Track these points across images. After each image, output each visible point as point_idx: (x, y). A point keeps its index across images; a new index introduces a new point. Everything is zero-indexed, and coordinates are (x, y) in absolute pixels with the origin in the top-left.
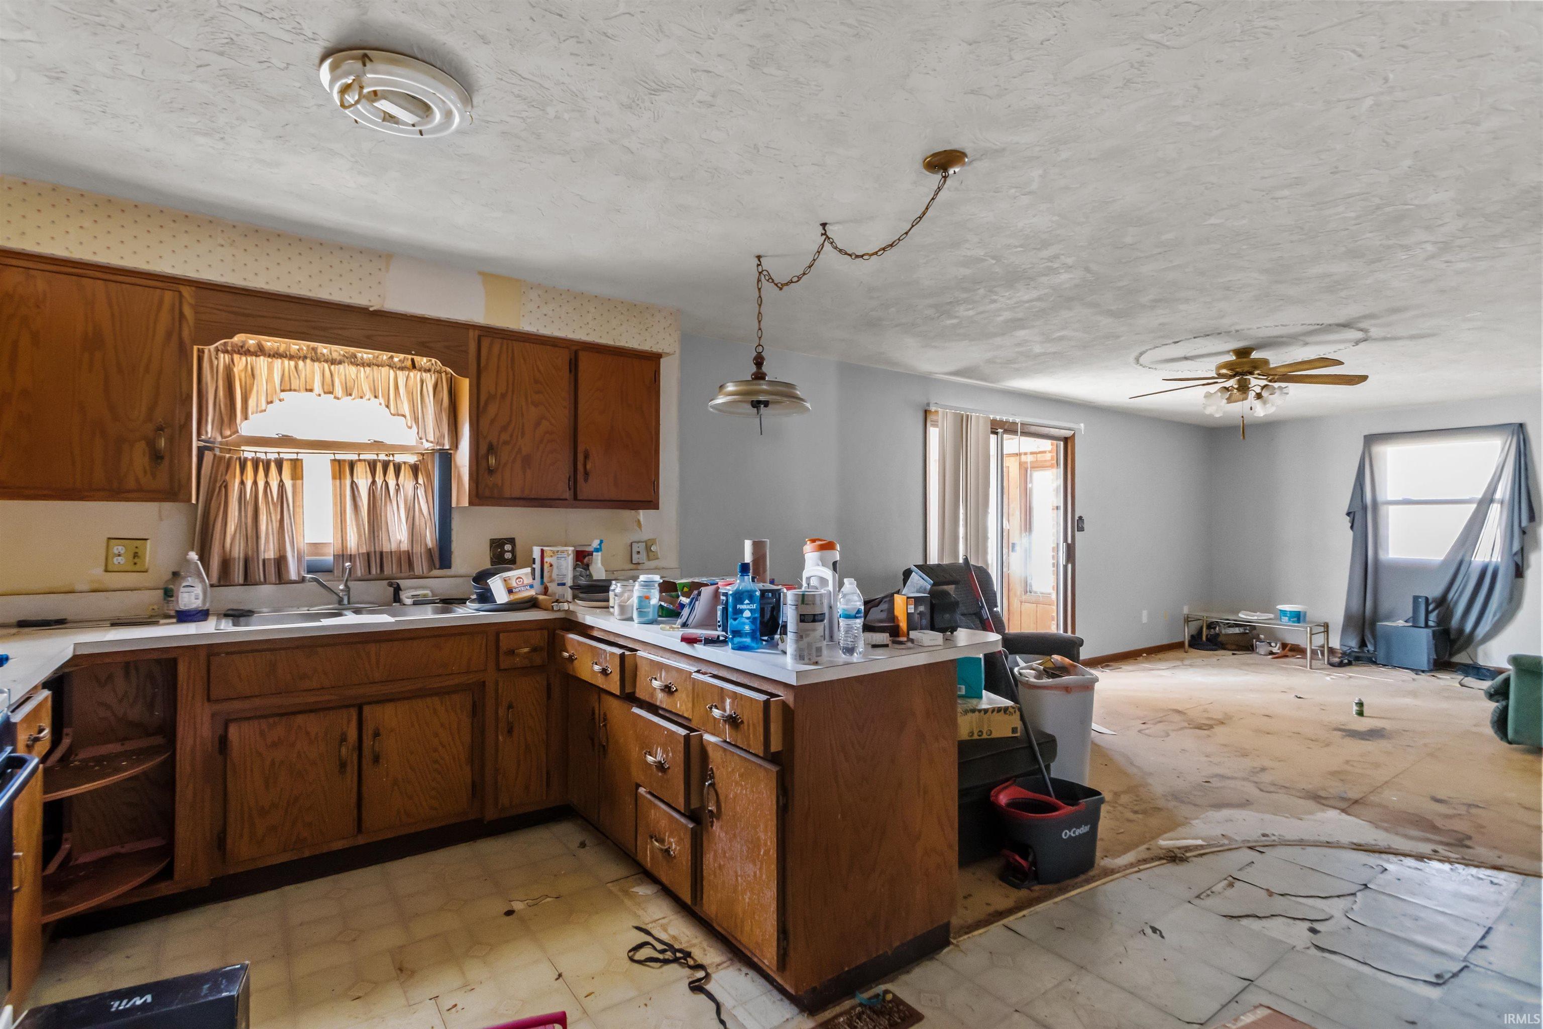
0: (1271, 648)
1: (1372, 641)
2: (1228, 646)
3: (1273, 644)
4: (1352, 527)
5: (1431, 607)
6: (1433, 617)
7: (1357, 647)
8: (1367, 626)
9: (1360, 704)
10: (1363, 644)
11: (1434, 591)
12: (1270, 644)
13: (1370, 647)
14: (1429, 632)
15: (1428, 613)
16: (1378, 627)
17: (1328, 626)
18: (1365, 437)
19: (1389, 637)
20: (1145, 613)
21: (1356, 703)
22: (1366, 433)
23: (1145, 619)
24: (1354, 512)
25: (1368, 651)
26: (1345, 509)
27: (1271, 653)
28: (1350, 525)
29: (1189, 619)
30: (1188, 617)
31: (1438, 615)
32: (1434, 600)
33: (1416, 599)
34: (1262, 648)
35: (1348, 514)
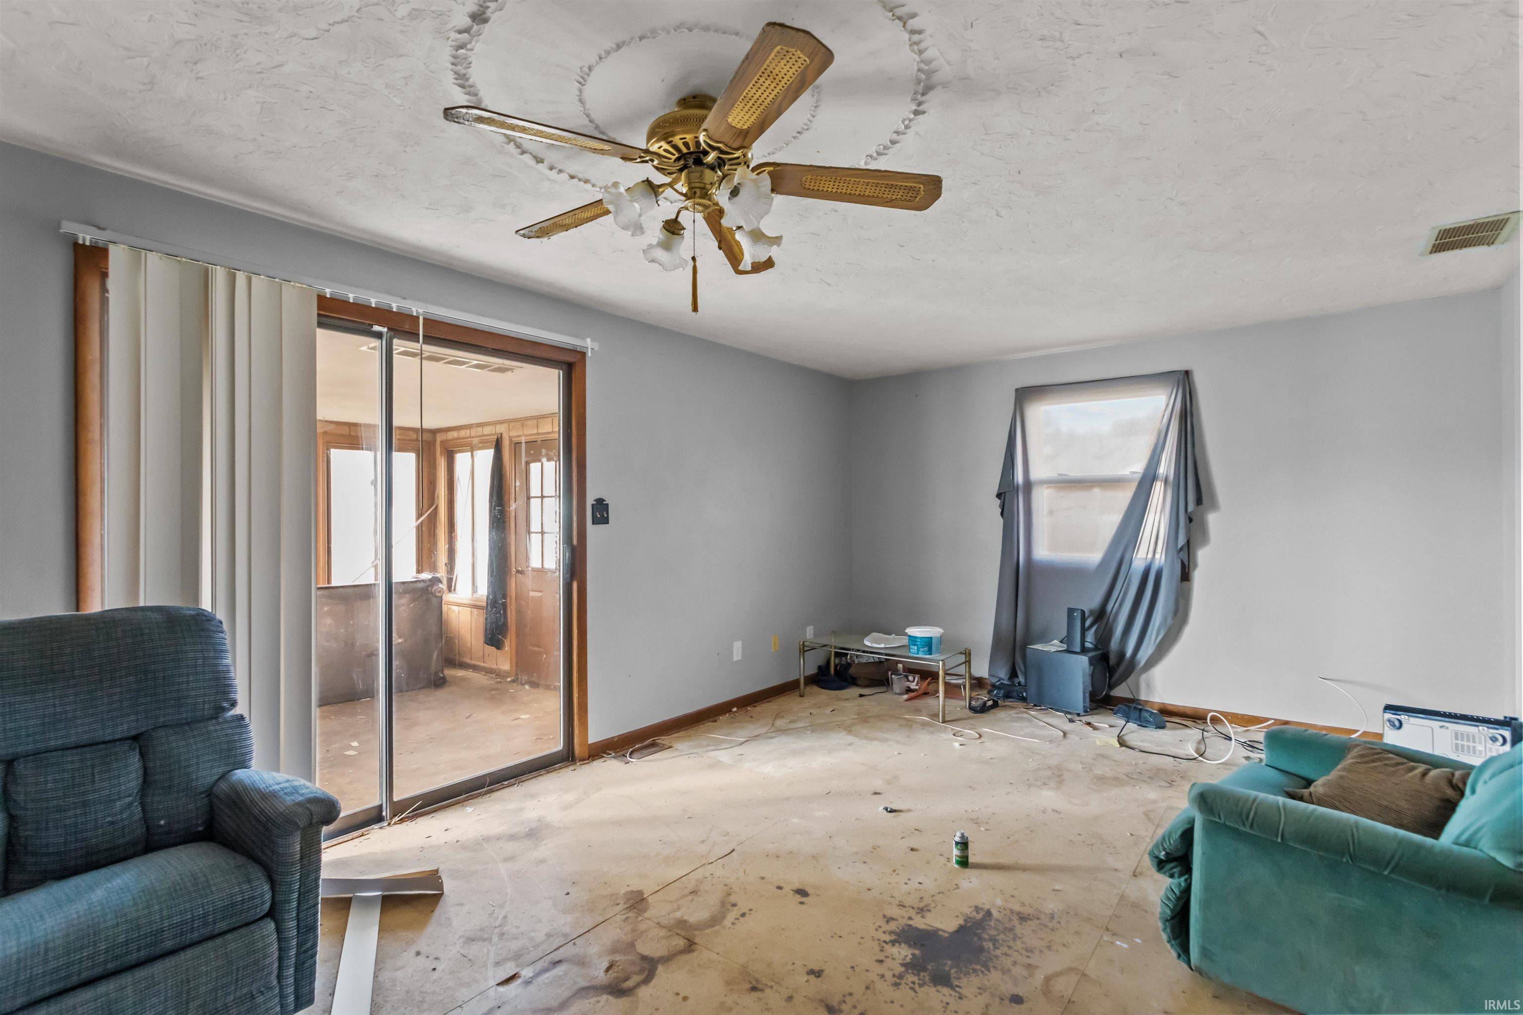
0: (908, 684)
1: (1023, 668)
2: (859, 682)
3: (911, 678)
4: (1002, 514)
5: (1088, 623)
6: (1090, 637)
7: (1007, 678)
8: (1017, 649)
9: (964, 845)
10: (1013, 674)
11: (1091, 602)
12: (907, 677)
13: (1021, 679)
14: (1084, 660)
15: (1084, 631)
16: (1028, 652)
17: (970, 654)
18: (1017, 390)
19: (1042, 664)
20: (737, 646)
21: (957, 843)
22: (1019, 386)
23: (737, 655)
24: (1005, 493)
25: (1019, 683)
26: (995, 489)
27: (909, 690)
28: (1000, 510)
29: (806, 649)
30: (804, 646)
31: (1096, 632)
32: (1092, 612)
33: (1071, 611)
34: (898, 684)
35: (999, 496)
